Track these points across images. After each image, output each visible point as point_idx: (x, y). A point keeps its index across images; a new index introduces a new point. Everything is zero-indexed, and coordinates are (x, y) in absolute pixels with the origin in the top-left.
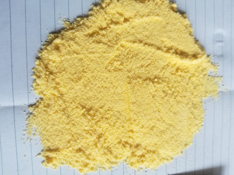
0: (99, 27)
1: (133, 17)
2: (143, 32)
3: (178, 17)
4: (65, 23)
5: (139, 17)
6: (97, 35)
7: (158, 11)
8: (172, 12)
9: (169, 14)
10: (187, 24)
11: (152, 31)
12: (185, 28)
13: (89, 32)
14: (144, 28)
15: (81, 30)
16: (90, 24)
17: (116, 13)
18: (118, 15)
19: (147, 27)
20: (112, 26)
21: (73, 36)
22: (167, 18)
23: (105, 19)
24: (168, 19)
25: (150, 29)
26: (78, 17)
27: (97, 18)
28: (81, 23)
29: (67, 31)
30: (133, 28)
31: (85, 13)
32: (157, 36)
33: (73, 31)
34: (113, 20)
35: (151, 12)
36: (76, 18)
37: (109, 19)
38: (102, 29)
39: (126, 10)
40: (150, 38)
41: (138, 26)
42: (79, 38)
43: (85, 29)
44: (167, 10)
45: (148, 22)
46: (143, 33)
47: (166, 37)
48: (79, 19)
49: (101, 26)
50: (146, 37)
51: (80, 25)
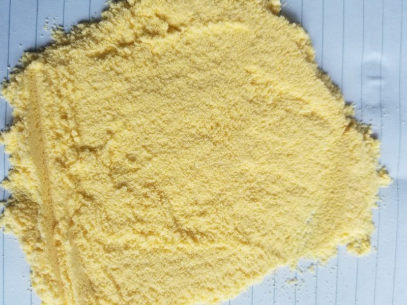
0: (119, 41)
1: (187, 22)
2: (209, 52)
3: (282, 25)
4: (56, 34)
5: (198, 23)
6: (113, 56)
7: (239, 12)
8: (269, 15)
9: (263, 20)
10: (302, 40)
11: (227, 51)
12: (295, 47)
13: (99, 50)
14: (211, 44)
15: (83, 45)
16: (101, 35)
17: (153, 15)
18: (158, 19)
19: (217, 44)
20: (145, 40)
21: (66, 57)
22: (258, 27)
23: (132, 26)
24: (261, 28)
25: (223, 47)
26: (81, 22)
27: (115, 25)
28: (84, 33)
29: (55, 48)
30: (187, 44)
31: (96, 16)
32: (237, 62)
33: (68, 48)
34: (147, 28)
35: (224, 15)
36: (76, 24)
37: (140, 26)
38: (123, 45)
39: (174, 10)
40: (222, 64)
41: (199, 41)
42: (77, 62)
43: (89, 45)
44: (259, 10)
45: (219, 33)
46: (208, 54)
47: (255, 64)
48: (81, 26)
49: (123, 40)
50: (213, 62)
51: (82, 38)
